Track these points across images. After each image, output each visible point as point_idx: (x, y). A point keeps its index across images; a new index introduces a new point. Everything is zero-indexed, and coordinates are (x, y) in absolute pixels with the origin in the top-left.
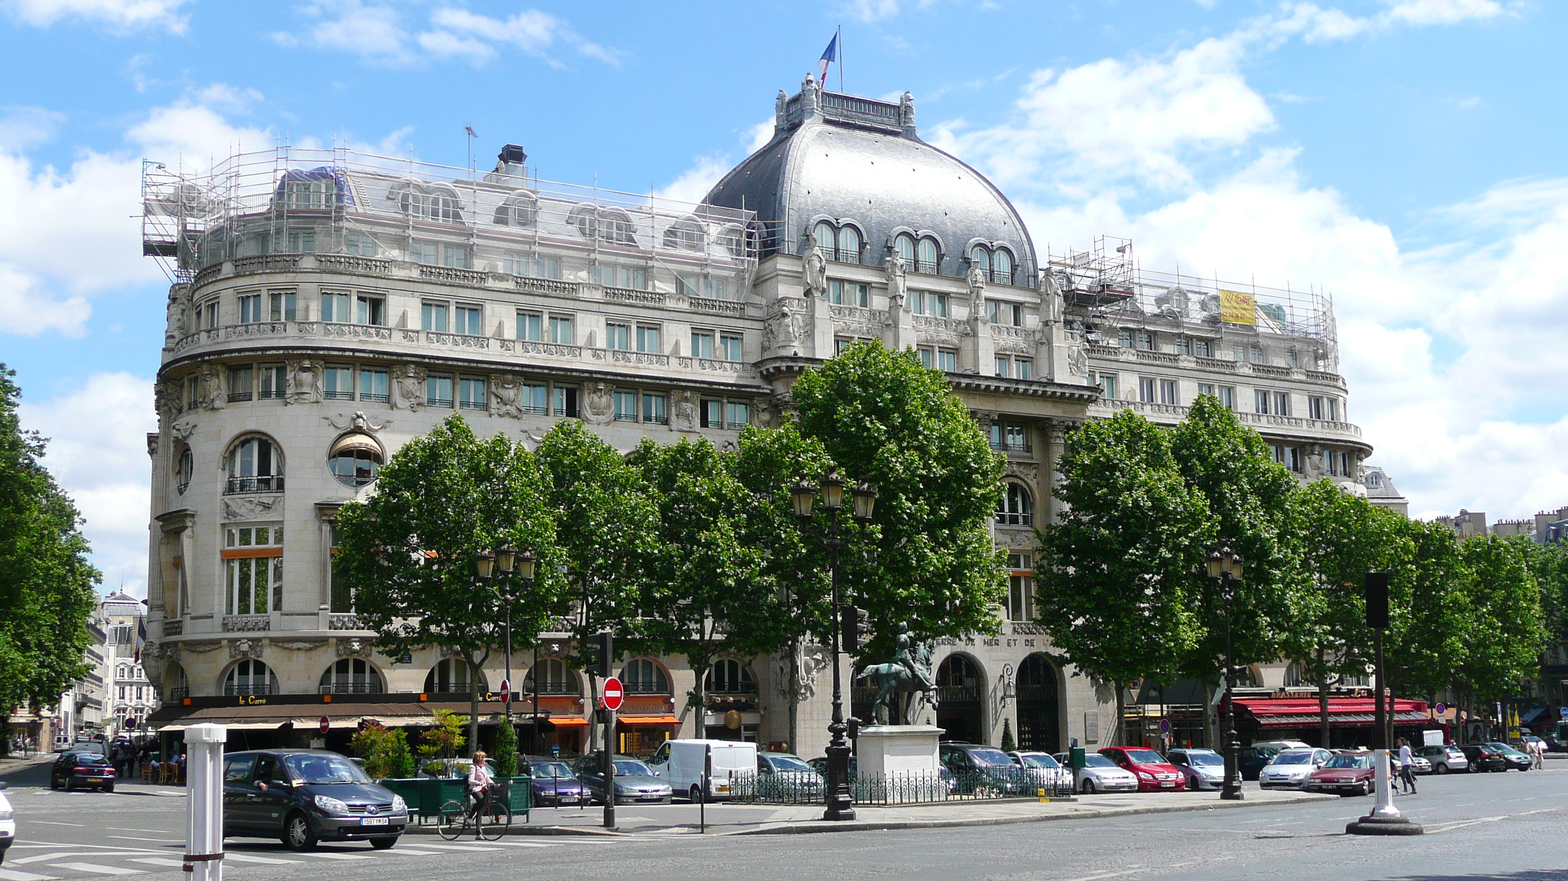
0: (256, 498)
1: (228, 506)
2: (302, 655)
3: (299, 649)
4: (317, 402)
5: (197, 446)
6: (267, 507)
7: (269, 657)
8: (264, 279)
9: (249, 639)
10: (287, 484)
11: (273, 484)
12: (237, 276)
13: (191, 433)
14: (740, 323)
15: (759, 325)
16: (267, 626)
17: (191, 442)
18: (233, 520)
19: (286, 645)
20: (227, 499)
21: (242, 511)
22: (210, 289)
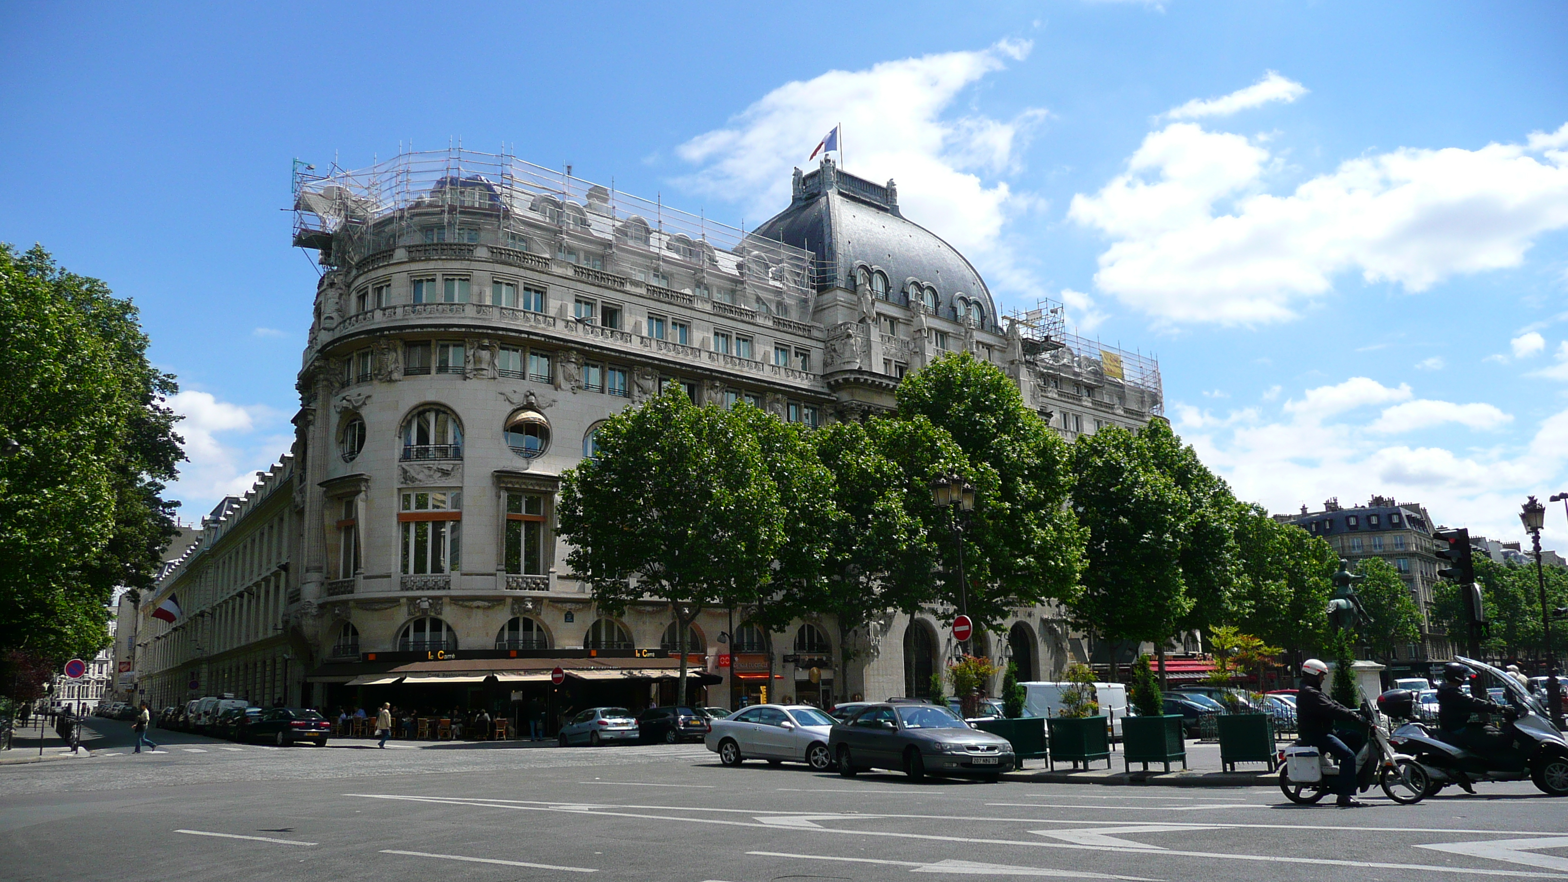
0: (435, 465)
1: (405, 472)
2: (480, 612)
3: (478, 607)
4: (494, 378)
5: (371, 415)
6: (445, 473)
7: (448, 614)
8: (440, 264)
9: (429, 598)
10: (467, 453)
11: (450, 452)
12: (412, 260)
13: (364, 404)
14: (808, 342)
15: (821, 345)
16: (447, 585)
17: (364, 412)
18: (411, 485)
19: (466, 603)
20: (405, 465)
21: (420, 476)
22: (381, 272)
